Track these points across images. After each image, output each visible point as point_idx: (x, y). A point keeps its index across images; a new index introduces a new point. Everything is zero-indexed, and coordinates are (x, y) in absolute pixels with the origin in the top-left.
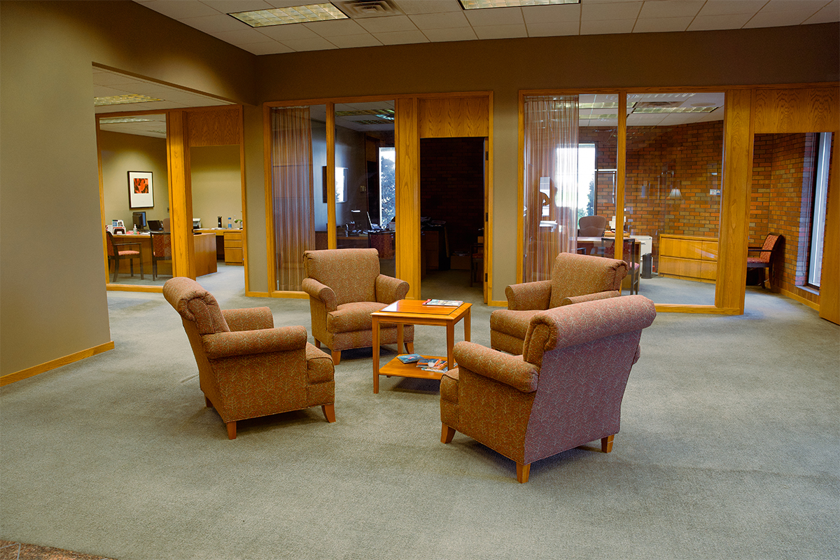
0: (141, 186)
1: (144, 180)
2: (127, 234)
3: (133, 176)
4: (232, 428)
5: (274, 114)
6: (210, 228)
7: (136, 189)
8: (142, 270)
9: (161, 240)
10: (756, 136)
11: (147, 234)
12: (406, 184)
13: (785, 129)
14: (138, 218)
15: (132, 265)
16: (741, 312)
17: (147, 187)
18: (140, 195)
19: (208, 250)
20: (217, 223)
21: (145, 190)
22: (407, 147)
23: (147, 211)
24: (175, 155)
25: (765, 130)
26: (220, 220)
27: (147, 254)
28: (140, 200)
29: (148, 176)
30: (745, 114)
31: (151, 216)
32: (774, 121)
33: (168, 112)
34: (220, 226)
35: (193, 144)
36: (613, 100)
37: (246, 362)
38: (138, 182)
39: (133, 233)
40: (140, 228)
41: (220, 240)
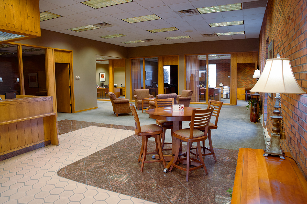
0: (102, 76)
1: (103, 75)
2: (99, 88)
3: (101, 74)
4: (117, 115)
5: (132, 60)
6: (119, 87)
7: (101, 77)
8: (103, 97)
9: (107, 89)
10: (238, 63)
11: (104, 88)
12: (160, 76)
13: (244, 62)
14: (102, 84)
15: (100, 96)
16: (236, 105)
17: (104, 76)
18: (102, 78)
19: (118, 91)
20: (121, 85)
21: (103, 77)
22: (160, 67)
23: (104, 83)
24: (111, 69)
25: (240, 62)
26: (122, 85)
27: (104, 92)
28: (102, 80)
29: (104, 74)
30: (235, 59)
31: (105, 84)
32: (242, 60)
33: (109, 60)
34: (122, 86)
35: (114, 67)
36: (206, 56)
37: (120, 104)
38: (102, 75)
39: (101, 88)
40: (102, 86)
41: (121, 90)
